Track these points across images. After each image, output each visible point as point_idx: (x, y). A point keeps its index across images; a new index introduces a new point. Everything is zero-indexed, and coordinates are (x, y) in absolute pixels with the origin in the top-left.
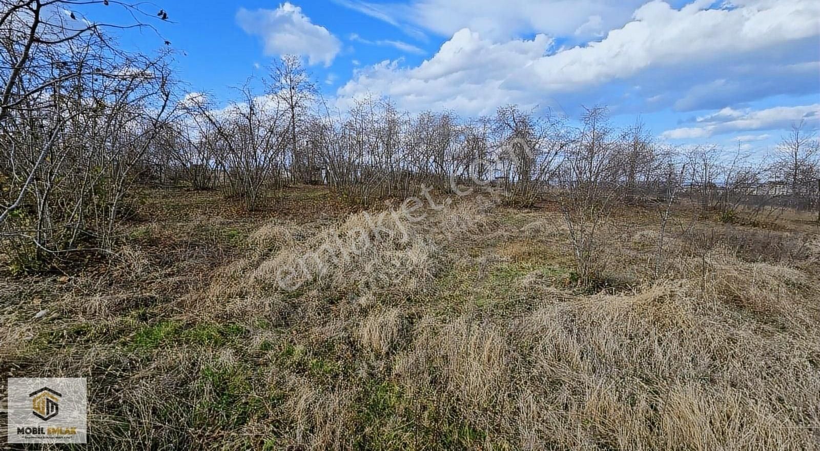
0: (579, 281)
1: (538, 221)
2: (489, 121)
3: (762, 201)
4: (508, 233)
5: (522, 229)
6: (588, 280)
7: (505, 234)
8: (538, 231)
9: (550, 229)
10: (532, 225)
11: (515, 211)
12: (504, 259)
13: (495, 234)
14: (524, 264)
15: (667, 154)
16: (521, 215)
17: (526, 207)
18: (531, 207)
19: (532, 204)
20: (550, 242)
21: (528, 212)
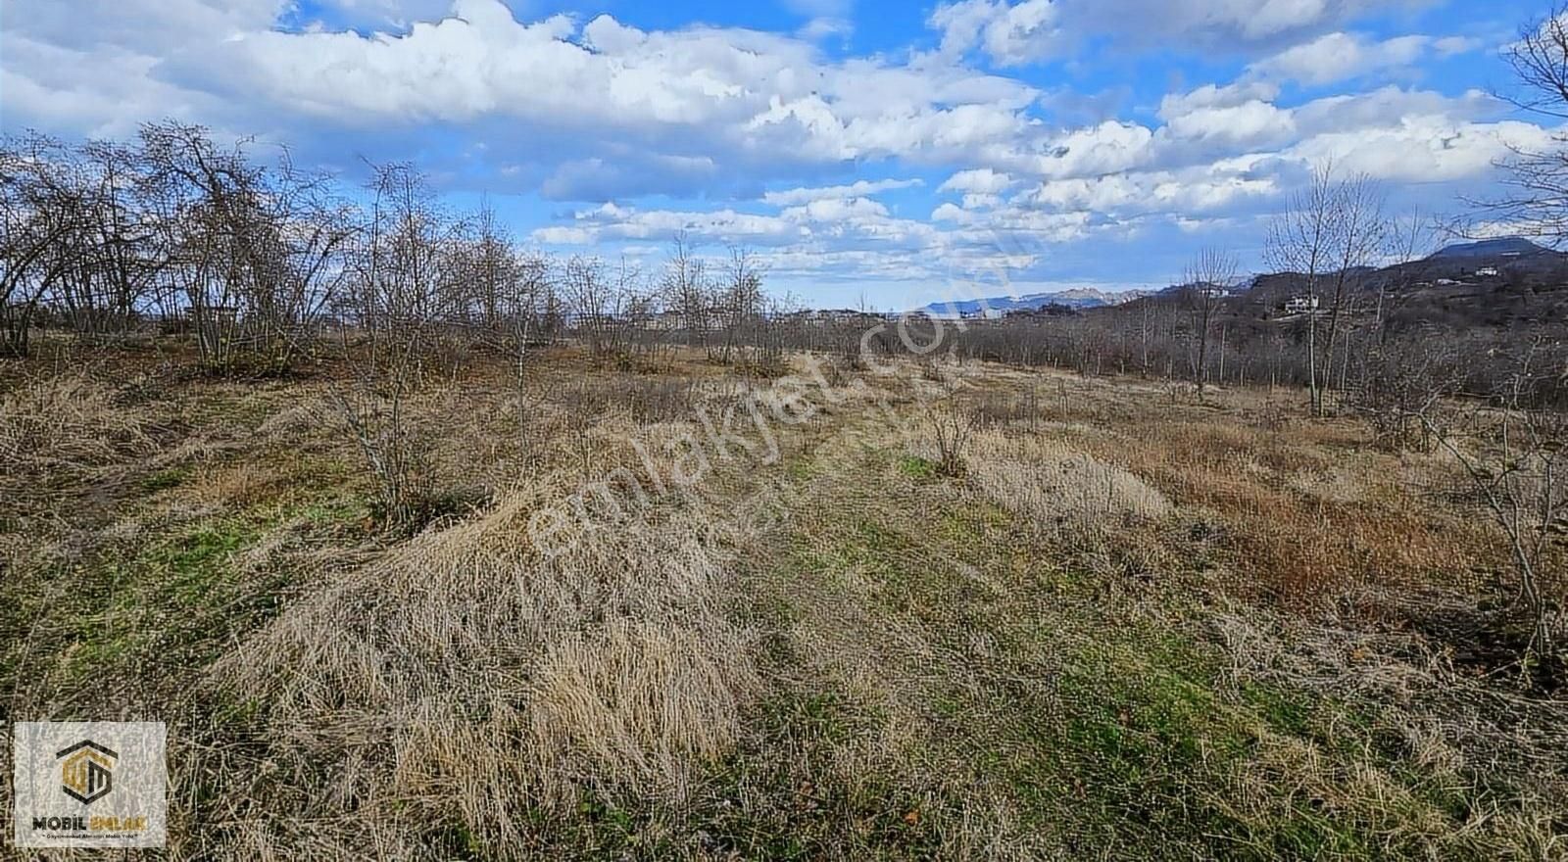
0: (389, 517)
1: (303, 403)
2: (123, 155)
3: (659, 336)
4: (220, 444)
5: (263, 428)
6: (407, 511)
7: (207, 448)
8: (302, 427)
9: (335, 418)
10: (285, 415)
11: (241, 388)
12: (204, 510)
13: (178, 452)
14: (263, 512)
15: (536, 265)
16: (254, 398)
17: (270, 375)
18: (287, 374)
19: (286, 369)
20: (336, 446)
21: (277, 388)
